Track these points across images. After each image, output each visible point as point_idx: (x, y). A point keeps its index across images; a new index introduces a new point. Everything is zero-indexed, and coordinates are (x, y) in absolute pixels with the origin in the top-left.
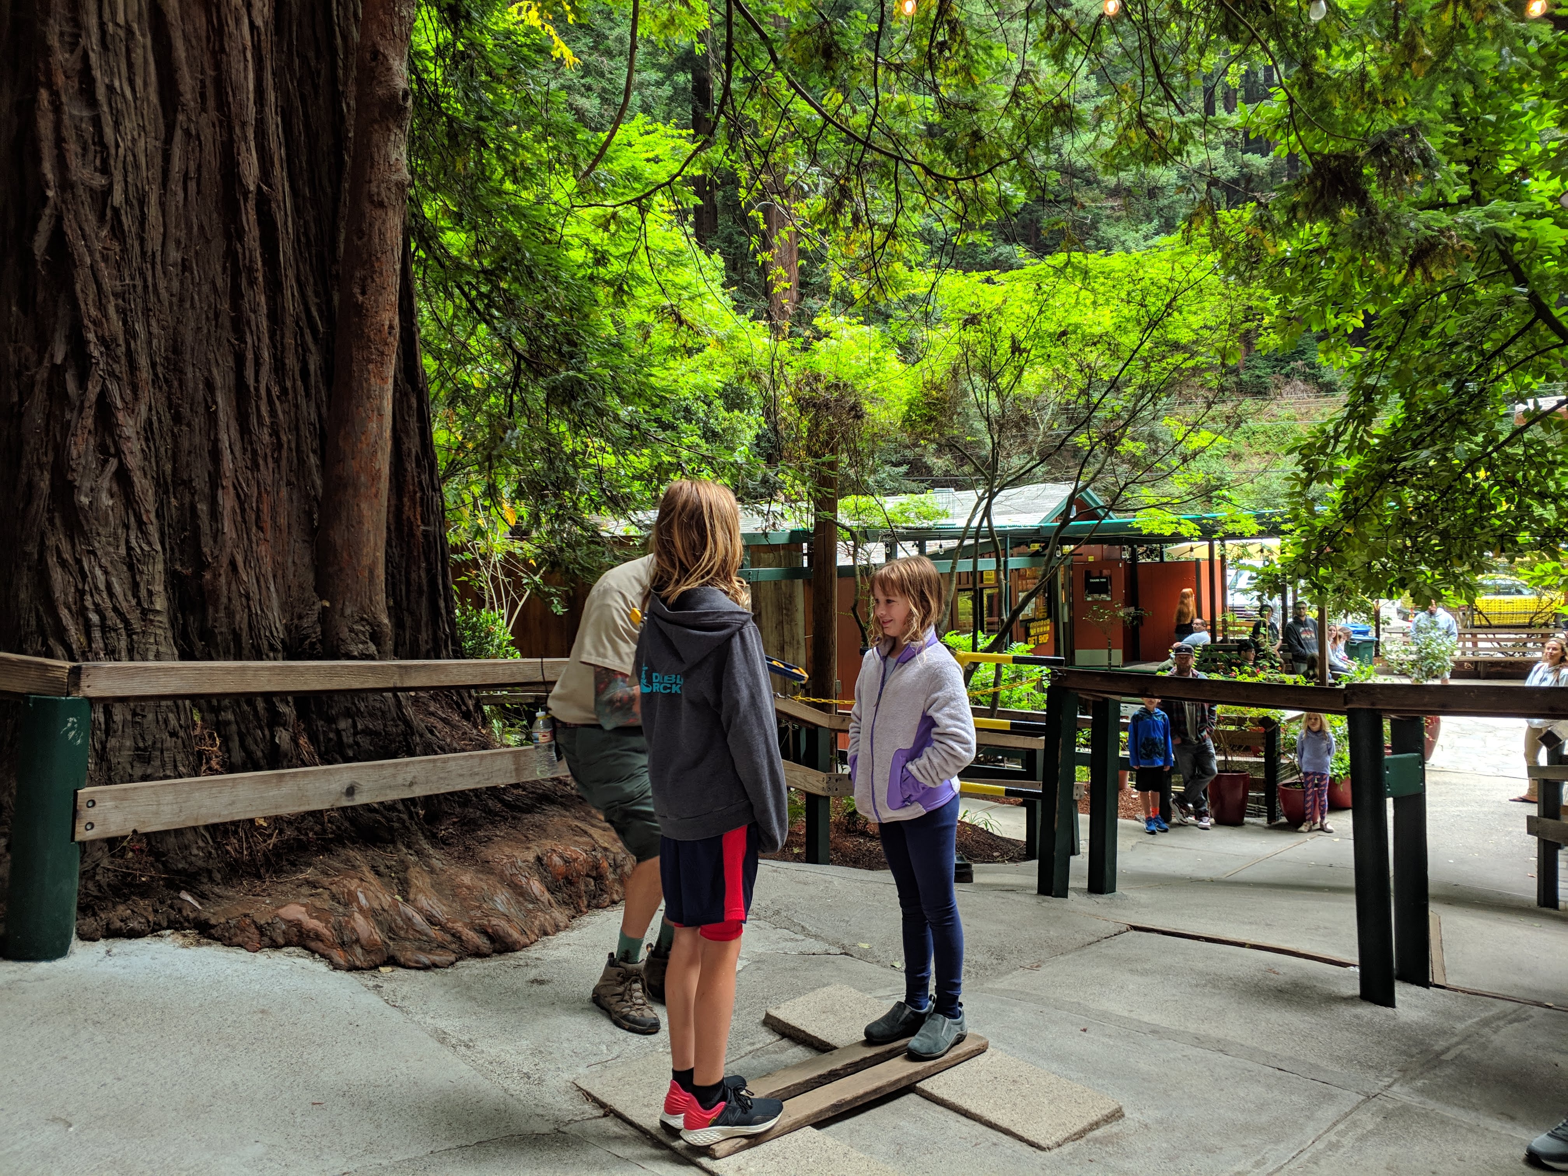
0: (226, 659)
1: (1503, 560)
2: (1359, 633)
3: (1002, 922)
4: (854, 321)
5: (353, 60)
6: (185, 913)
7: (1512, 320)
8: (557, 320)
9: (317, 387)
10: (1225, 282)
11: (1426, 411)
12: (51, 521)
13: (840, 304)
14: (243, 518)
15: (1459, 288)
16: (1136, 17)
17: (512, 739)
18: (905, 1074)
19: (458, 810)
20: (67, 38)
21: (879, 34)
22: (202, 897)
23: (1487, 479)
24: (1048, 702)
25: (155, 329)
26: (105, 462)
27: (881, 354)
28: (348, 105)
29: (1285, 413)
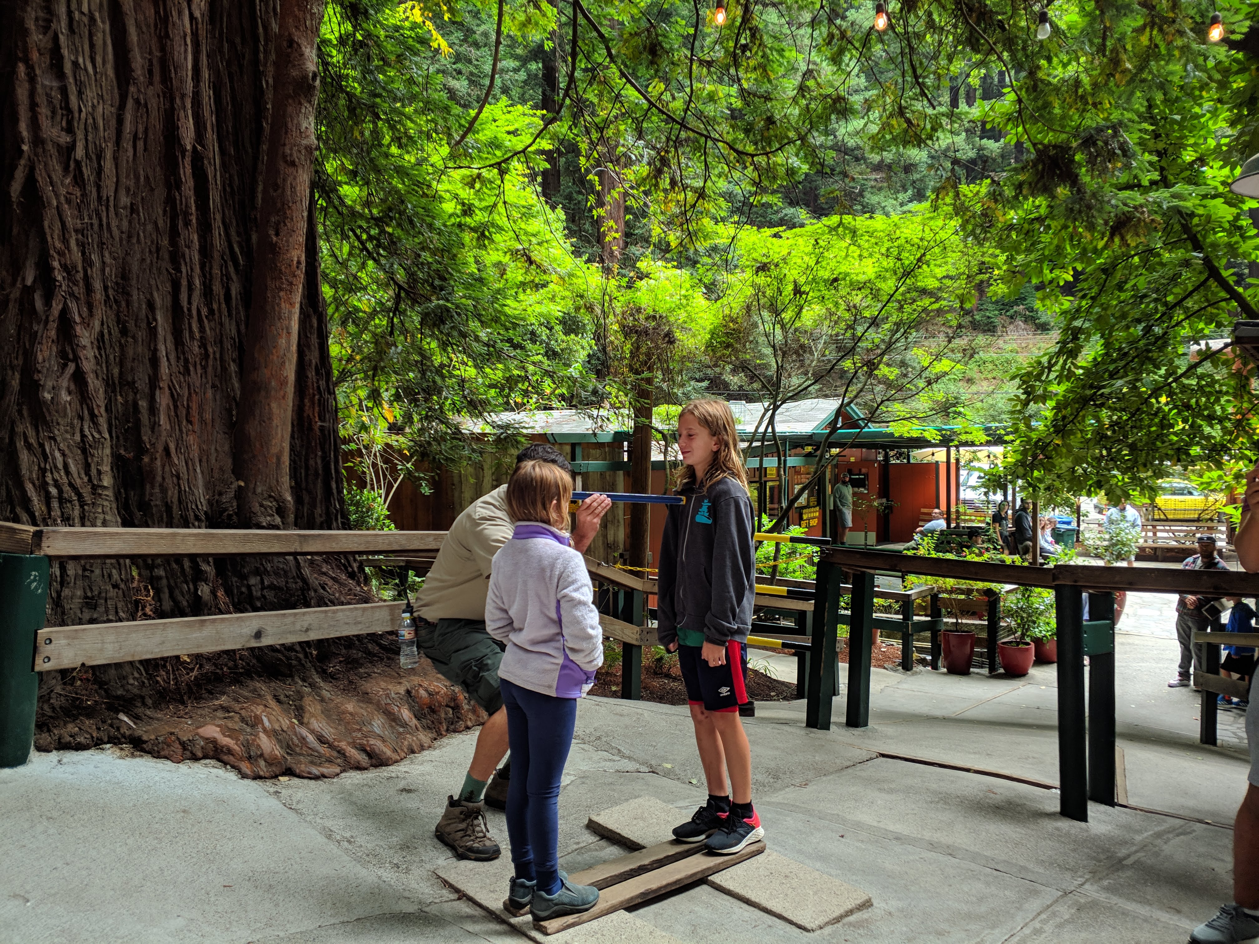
0: (159, 527)
1: (1178, 468)
2: (1064, 523)
3: (777, 748)
4: (669, 265)
5: (272, 47)
6: (122, 731)
7: (1189, 278)
8: (430, 260)
9: (237, 308)
10: (964, 241)
11: (1120, 349)
12: (20, 412)
13: (658, 251)
14: (176, 412)
15: (1148, 253)
16: (899, 30)
17: (387, 594)
18: (699, 869)
19: (344, 651)
20: (41, 23)
21: (695, 36)
22: (136, 718)
23: (1167, 404)
24: (818, 573)
25: (108, 259)
26: (64, 366)
27: (691, 292)
28: (267, 82)
29: (1008, 347)
